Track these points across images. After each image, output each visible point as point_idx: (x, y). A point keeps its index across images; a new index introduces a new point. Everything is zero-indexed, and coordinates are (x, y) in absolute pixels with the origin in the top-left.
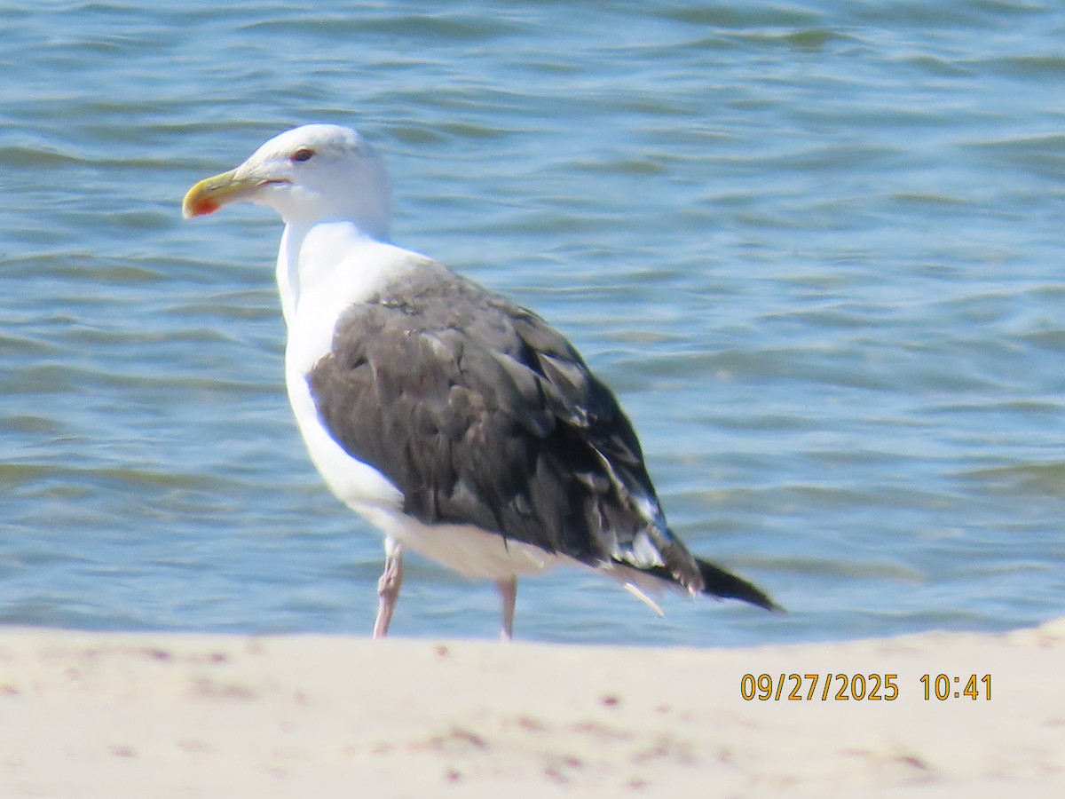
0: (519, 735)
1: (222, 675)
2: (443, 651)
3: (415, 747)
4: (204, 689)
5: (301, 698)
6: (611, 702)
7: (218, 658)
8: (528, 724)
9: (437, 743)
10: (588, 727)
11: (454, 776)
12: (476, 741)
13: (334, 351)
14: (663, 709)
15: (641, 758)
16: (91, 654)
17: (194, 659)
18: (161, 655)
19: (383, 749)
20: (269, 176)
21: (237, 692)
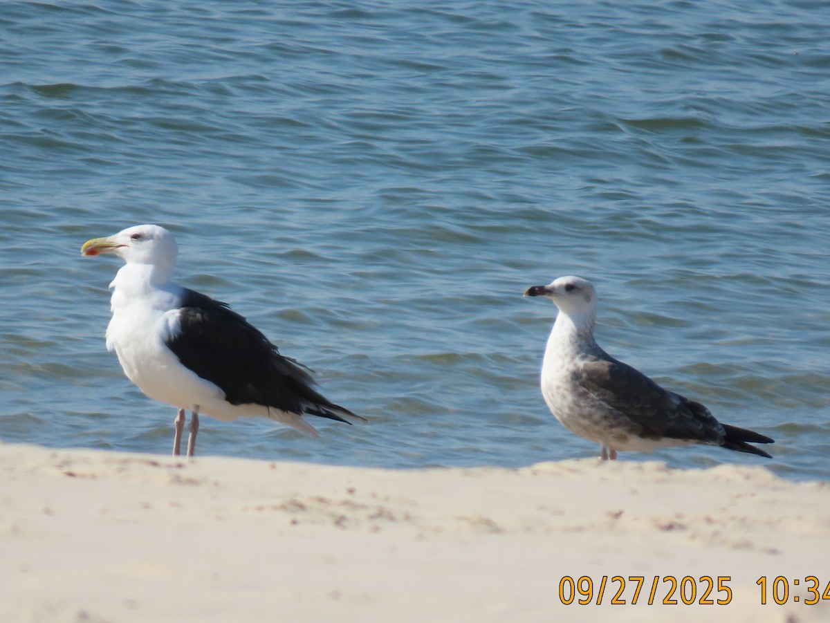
0: (319, 505)
1: (184, 473)
2: (273, 467)
3: (275, 508)
4: (177, 480)
5: (216, 484)
6: (351, 491)
7: (180, 466)
8: (321, 500)
9: (284, 507)
10: (346, 503)
11: (294, 522)
13: (182, 330)
14: (374, 496)
15: (372, 517)
16: (125, 462)
17: (169, 466)
18: (155, 464)
19: (260, 508)
21: (192, 482)
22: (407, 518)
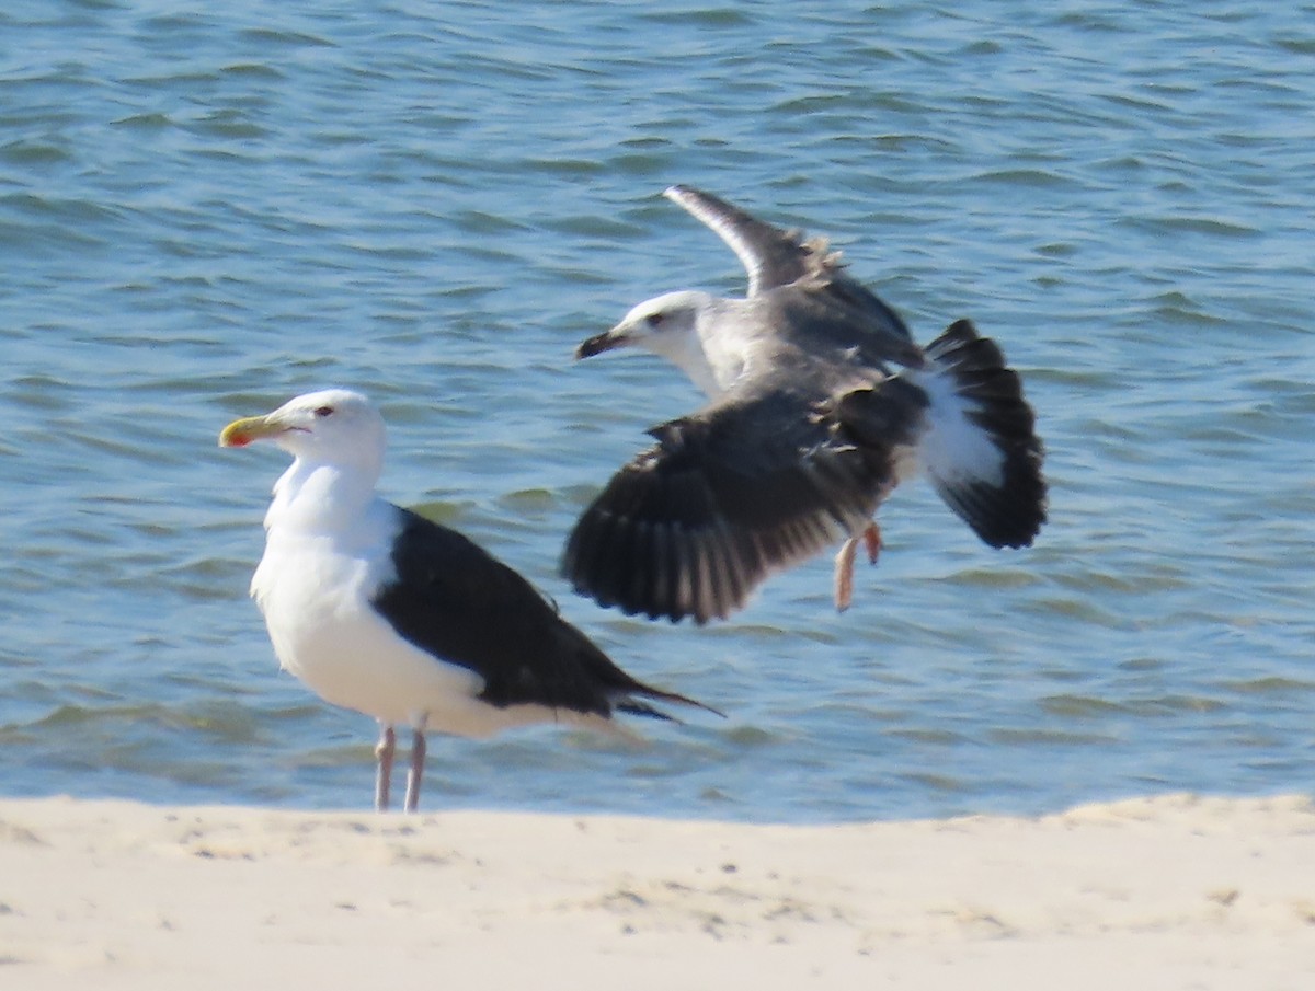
0: (671, 895)
1: (413, 843)
3: (588, 906)
4: (404, 856)
5: (479, 862)
6: (730, 868)
8: (673, 885)
9: (607, 902)
10: (722, 891)
11: (628, 930)
12: (638, 900)
14: (774, 876)
16: (305, 828)
17: (388, 831)
18: (360, 828)
19: (562, 907)
20: (293, 424)
21: (430, 859)
22: (838, 914)
